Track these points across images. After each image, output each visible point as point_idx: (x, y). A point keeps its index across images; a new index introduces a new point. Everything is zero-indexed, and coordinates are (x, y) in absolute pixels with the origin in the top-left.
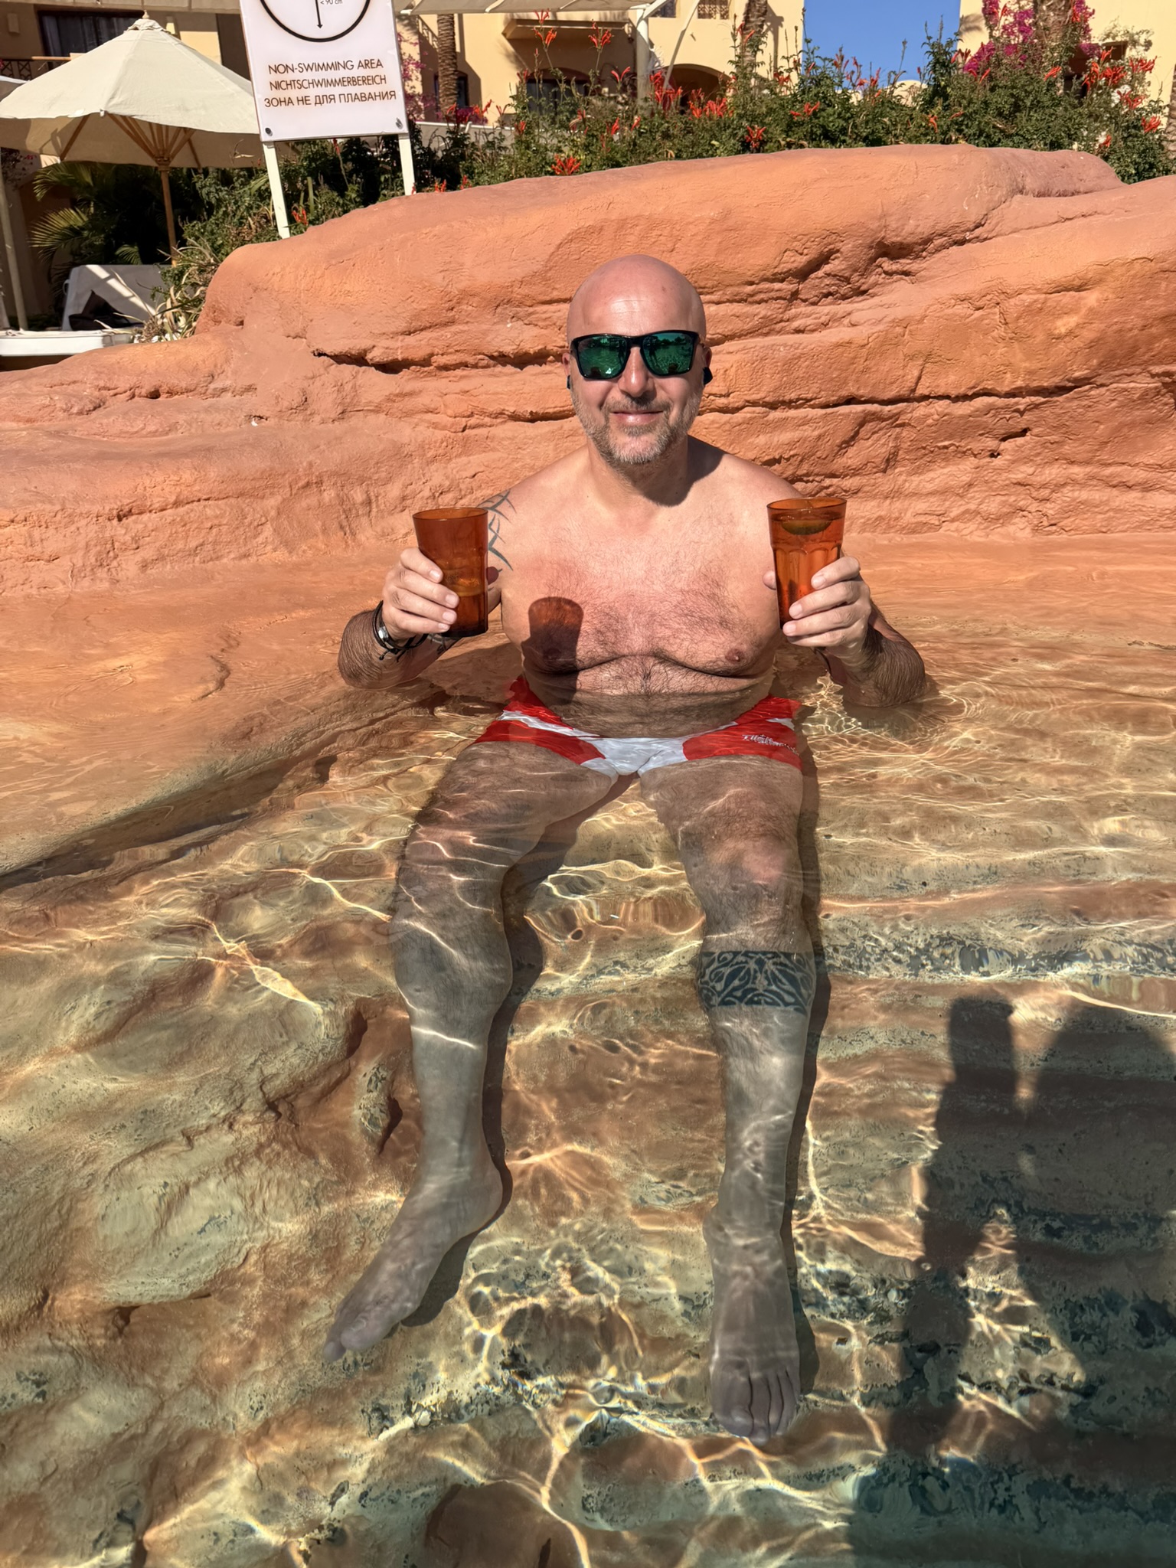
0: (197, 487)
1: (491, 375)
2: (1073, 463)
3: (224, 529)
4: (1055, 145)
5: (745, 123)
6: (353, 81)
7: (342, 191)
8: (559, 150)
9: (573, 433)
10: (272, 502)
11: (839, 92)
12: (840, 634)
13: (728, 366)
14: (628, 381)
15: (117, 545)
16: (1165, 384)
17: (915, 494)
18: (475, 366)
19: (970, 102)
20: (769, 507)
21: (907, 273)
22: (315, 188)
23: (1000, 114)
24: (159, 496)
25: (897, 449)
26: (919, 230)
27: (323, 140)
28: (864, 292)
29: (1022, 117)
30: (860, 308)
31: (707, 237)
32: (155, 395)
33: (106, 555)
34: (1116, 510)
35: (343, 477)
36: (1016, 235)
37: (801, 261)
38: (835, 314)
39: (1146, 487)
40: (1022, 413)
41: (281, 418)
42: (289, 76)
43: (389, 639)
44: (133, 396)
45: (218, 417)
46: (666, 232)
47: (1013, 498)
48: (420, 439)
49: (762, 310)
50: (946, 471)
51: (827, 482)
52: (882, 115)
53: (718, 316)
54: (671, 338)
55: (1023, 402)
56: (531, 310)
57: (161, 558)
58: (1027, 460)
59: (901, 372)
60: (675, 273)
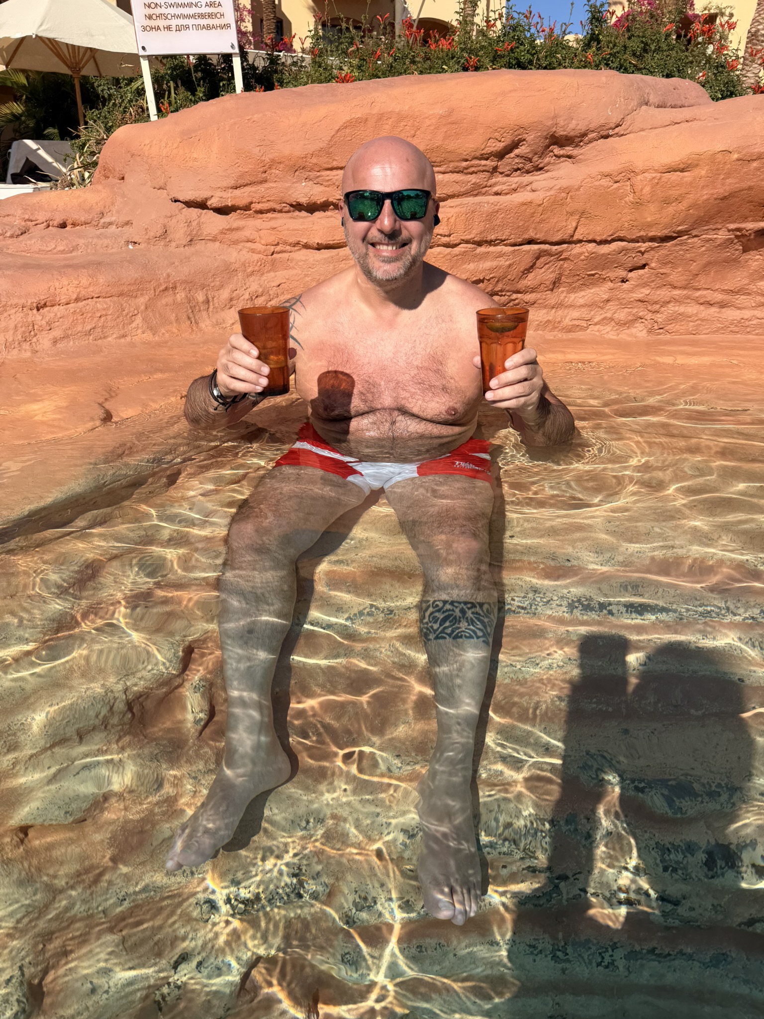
0: (91, 289)
1: (291, 218)
2: (675, 288)
3: (109, 317)
4: (668, 76)
5: (466, 55)
6: (202, 16)
7: (193, 92)
8: (341, 69)
9: (346, 258)
10: (142, 301)
11: (528, 35)
12: (522, 400)
13: (449, 215)
14: (382, 222)
15: (36, 327)
16: (737, 237)
17: (571, 306)
18: (280, 211)
19: (615, 45)
20: (477, 313)
21: (570, 157)
22: (175, 89)
23: (634, 54)
24: (65, 294)
25: (561, 275)
26: (579, 127)
27: (181, 55)
28: (541, 169)
29: (648, 56)
30: (539, 180)
31: (437, 128)
32: (63, 226)
33: (30, 333)
34: (702, 320)
35: (190, 284)
36: (642, 133)
37: (500, 146)
38: (522, 183)
39: (722, 305)
40: (643, 253)
41: (149, 243)
42: (158, 11)
43: (221, 396)
44: (48, 226)
45: (106, 242)
46: (410, 124)
47: (636, 310)
48: (243, 260)
49: (473, 179)
50: (592, 291)
51: (514, 296)
52: (556, 53)
53: (445, 182)
54: (412, 194)
55: (644, 246)
56: (319, 174)
57: (66, 337)
58: (645, 285)
59: (564, 224)
60: (416, 150)
